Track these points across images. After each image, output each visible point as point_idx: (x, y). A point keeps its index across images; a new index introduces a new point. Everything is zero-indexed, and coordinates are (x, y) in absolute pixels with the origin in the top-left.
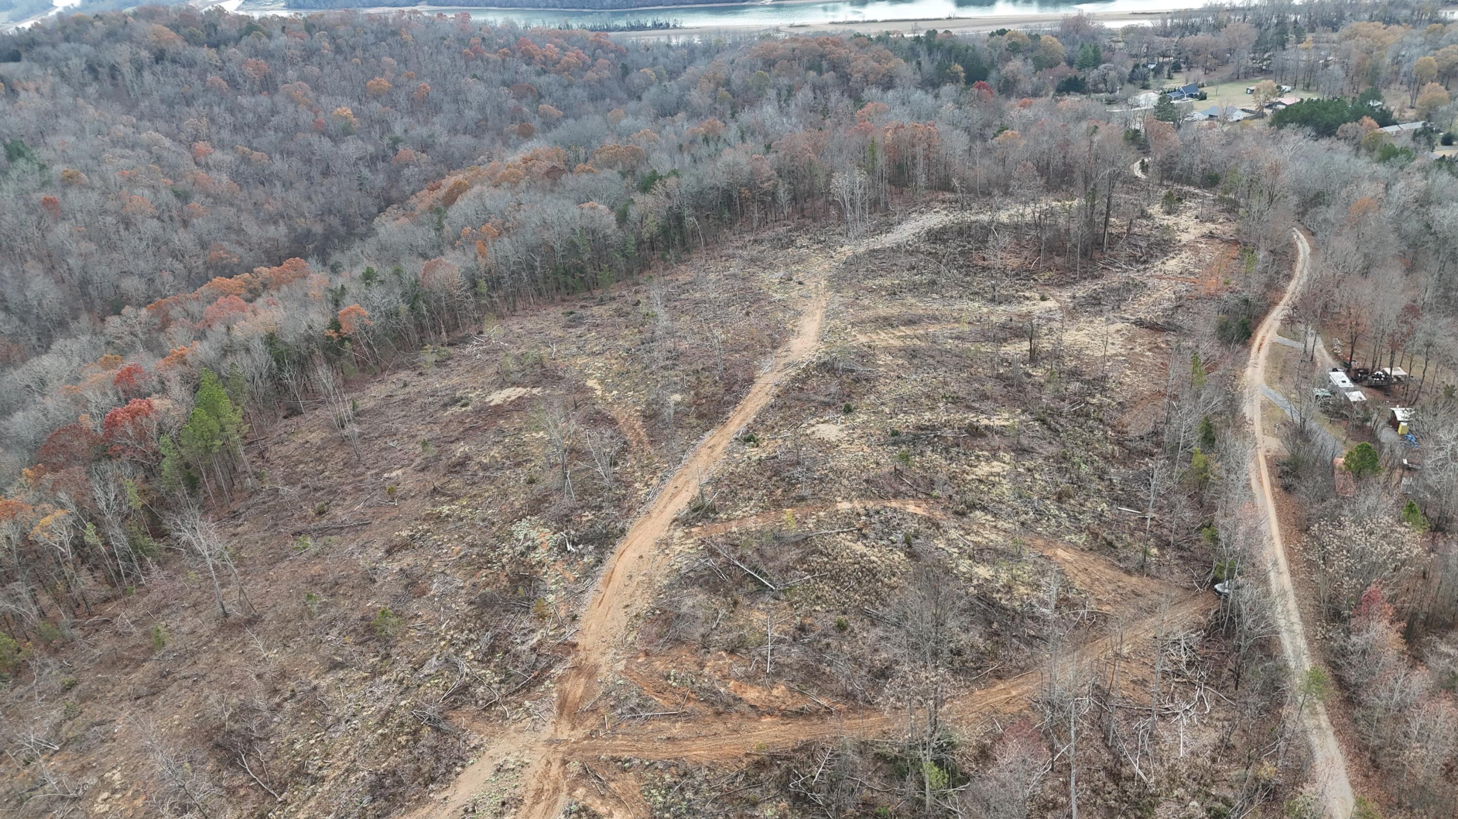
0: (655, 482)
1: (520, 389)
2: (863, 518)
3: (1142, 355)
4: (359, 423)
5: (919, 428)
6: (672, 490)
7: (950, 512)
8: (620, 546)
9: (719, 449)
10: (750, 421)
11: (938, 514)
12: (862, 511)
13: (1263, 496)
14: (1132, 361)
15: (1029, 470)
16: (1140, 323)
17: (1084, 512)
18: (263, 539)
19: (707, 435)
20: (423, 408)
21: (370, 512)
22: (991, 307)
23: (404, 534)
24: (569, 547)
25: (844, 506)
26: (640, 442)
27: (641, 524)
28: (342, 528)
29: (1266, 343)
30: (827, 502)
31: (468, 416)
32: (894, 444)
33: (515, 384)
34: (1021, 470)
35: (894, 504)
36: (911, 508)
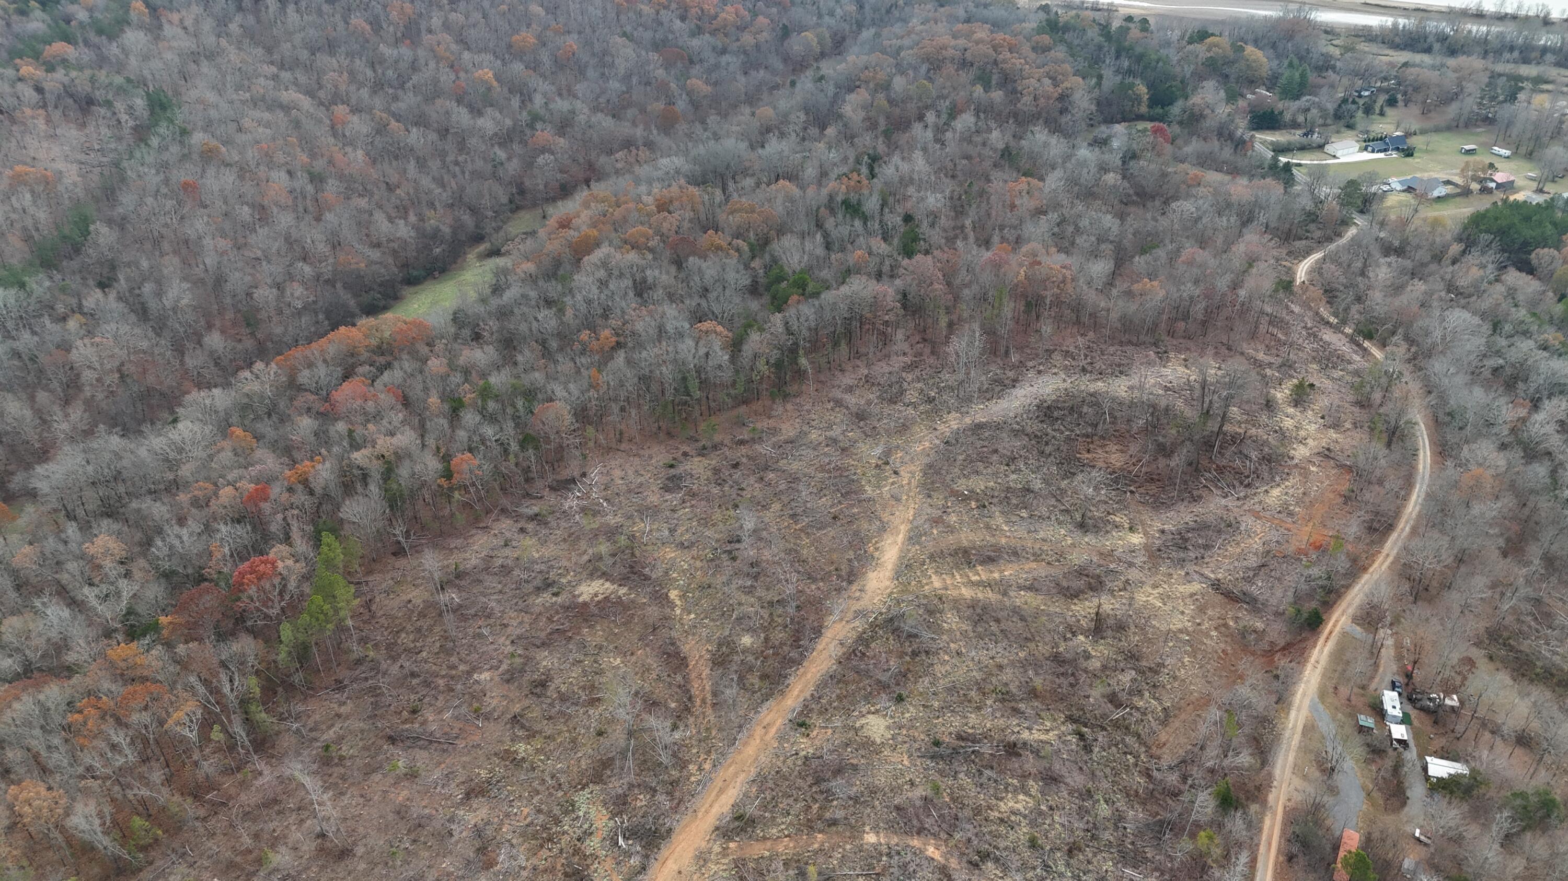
0: (707, 766)
1: (608, 585)
2: (884, 858)
3: (1208, 635)
4: (460, 588)
5: (960, 737)
6: (720, 784)
7: (965, 859)
8: (664, 852)
9: (773, 731)
10: (807, 694)
11: (954, 863)
12: (884, 849)
13: (1266, 866)
14: (1194, 644)
15: (1051, 808)
16: (1216, 585)
17: (1089, 871)
18: (362, 731)
19: (764, 709)
20: (519, 584)
21: (457, 725)
22: (1078, 534)
23: (484, 774)
24: (621, 842)
25: (871, 838)
26: (704, 701)
27: (686, 826)
28: (431, 742)
29: (1338, 629)
30: (856, 831)
31: (557, 613)
32: (932, 758)
33: (605, 576)
34: (1043, 808)
35: (916, 842)
36: (931, 851)
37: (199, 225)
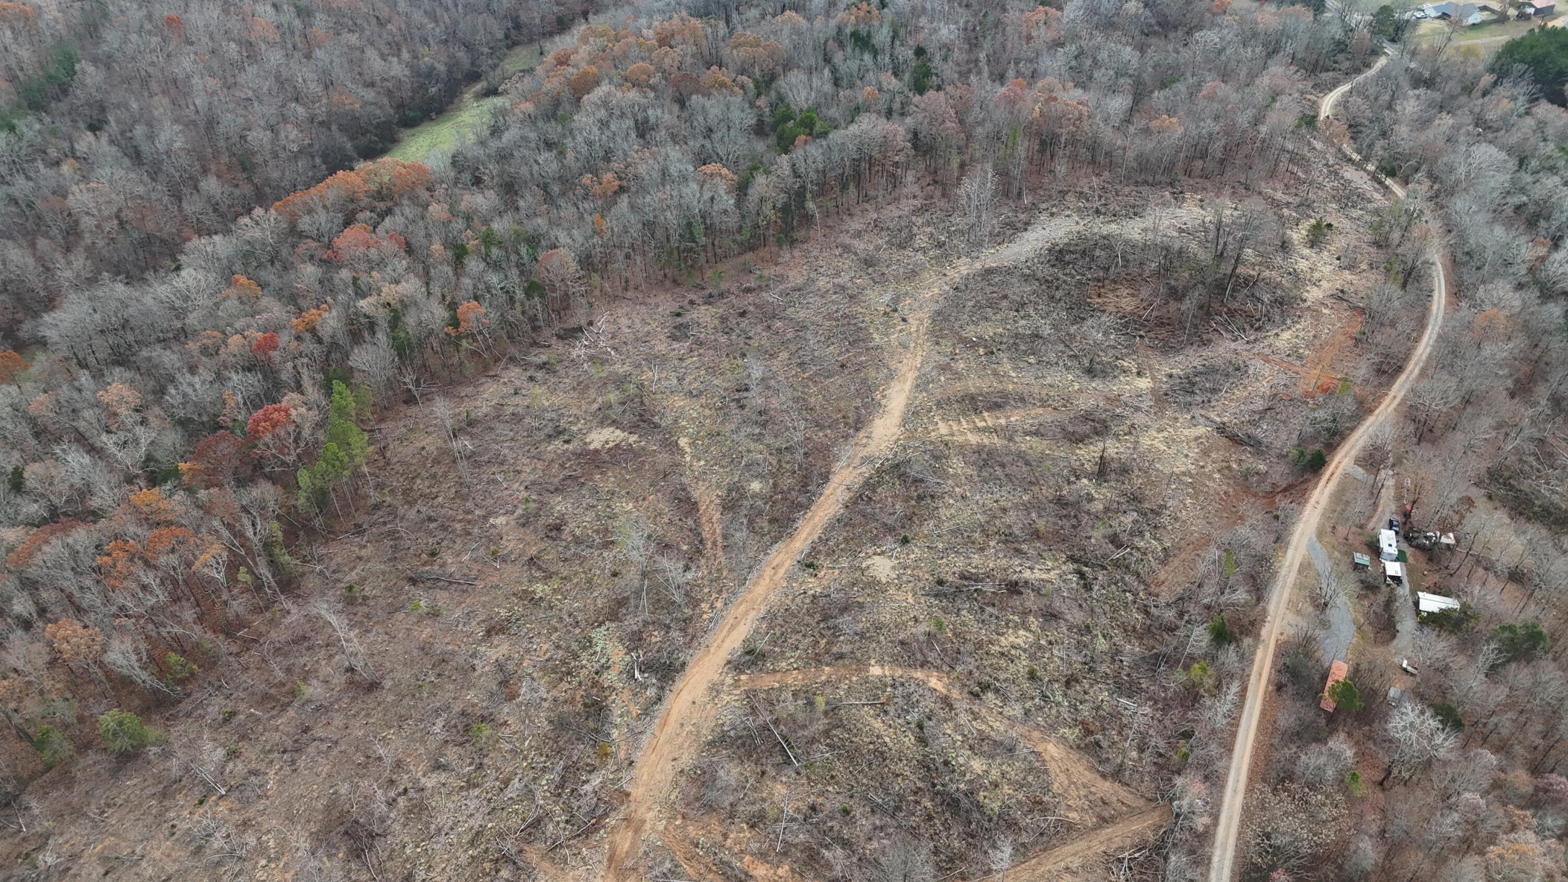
0: (719, 605)
1: (618, 432)
2: (889, 689)
3: (1210, 478)
4: (472, 436)
5: (963, 577)
6: (732, 621)
7: (966, 690)
8: (679, 684)
9: (782, 572)
10: (815, 537)
11: (955, 694)
12: (889, 681)
13: (1256, 695)
14: (1196, 486)
15: (1050, 643)
16: (1221, 429)
17: (1086, 701)
18: (383, 573)
19: (774, 549)
20: (530, 432)
21: (476, 567)
23: (503, 613)
24: (637, 674)
25: (875, 670)
26: (714, 543)
27: (699, 660)
28: (450, 583)
29: (1340, 470)
30: (862, 664)
31: (569, 459)
32: (936, 596)
33: (615, 423)
34: (1043, 642)
35: (919, 674)
36: (934, 683)
37: (185, 64)
